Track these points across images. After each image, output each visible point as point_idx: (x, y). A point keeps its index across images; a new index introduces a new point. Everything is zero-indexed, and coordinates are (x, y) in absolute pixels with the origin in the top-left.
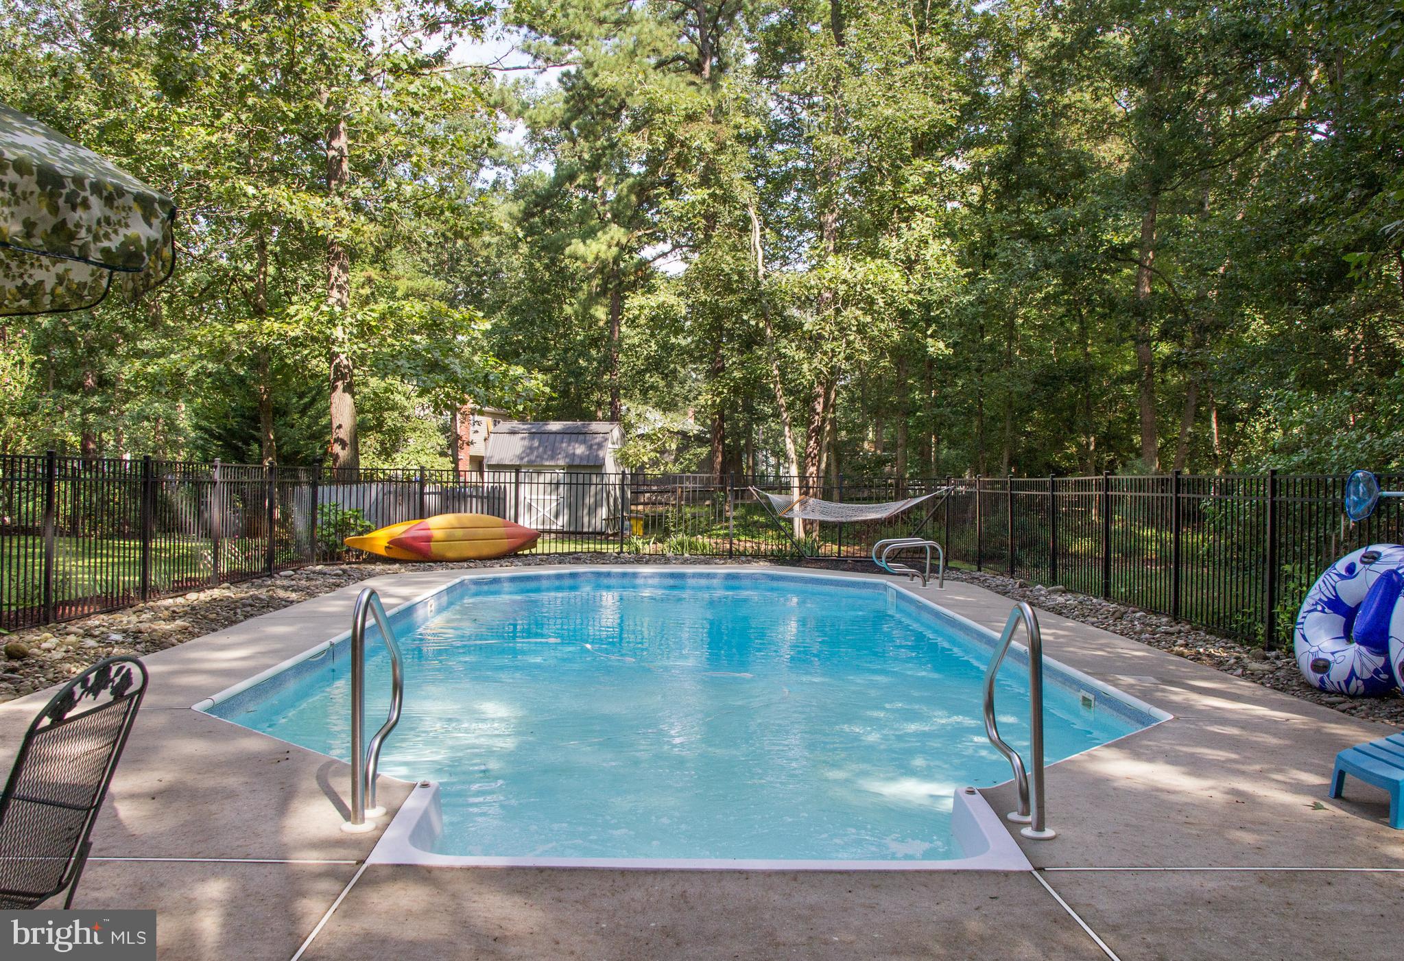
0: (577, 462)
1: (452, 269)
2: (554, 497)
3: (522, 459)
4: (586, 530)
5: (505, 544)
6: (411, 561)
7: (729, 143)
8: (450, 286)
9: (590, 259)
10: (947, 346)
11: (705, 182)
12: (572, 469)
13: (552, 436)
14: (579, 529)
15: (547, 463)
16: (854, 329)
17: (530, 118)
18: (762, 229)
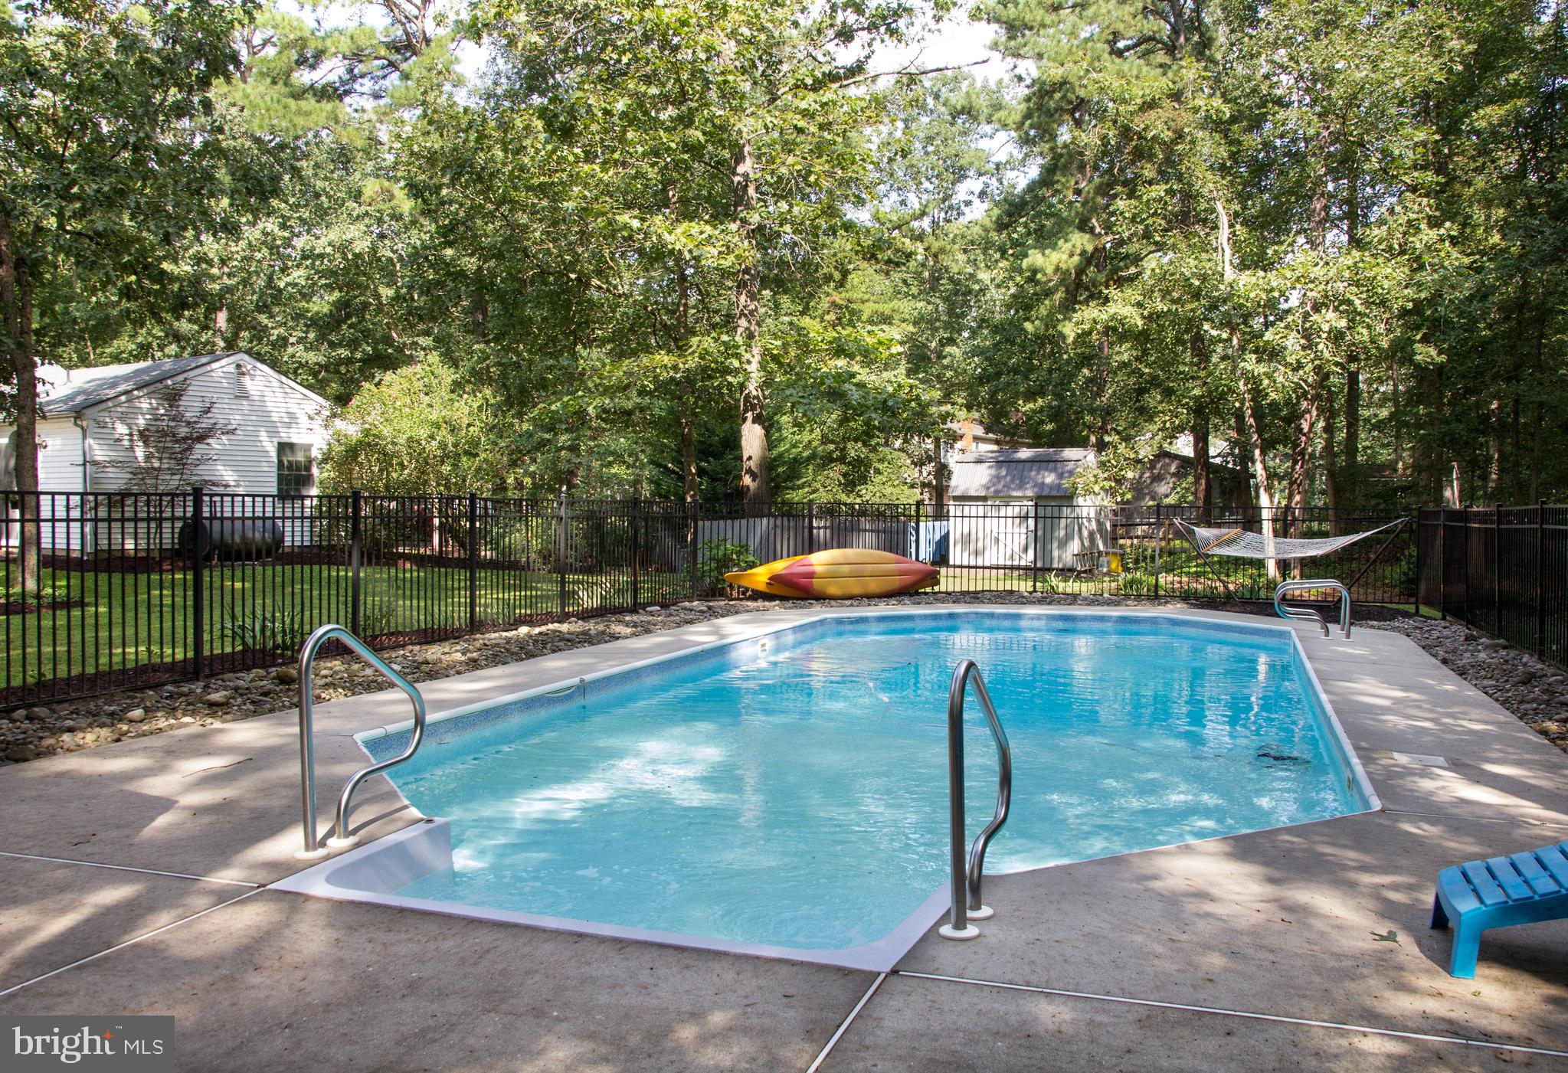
0: (1046, 492)
1: (933, 289)
2: (1024, 530)
3: (988, 488)
4: (1055, 565)
5: (896, 582)
6: (793, 598)
7: (1186, 130)
8: (930, 307)
9: (1050, 270)
10: (1440, 353)
11: (1163, 176)
12: (1040, 500)
13: (1020, 465)
14: (1047, 566)
15: (1014, 494)
16: (1324, 336)
17: (1000, 121)
18: (1231, 226)
